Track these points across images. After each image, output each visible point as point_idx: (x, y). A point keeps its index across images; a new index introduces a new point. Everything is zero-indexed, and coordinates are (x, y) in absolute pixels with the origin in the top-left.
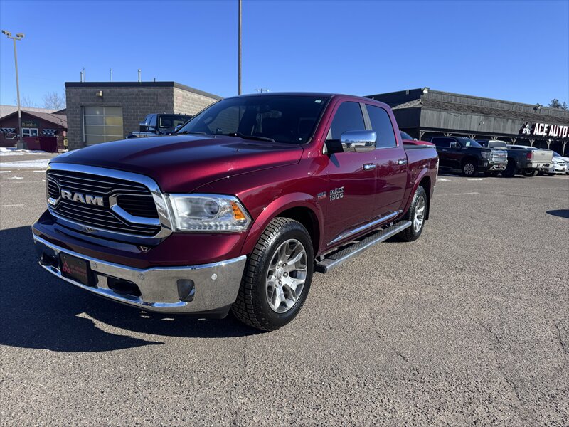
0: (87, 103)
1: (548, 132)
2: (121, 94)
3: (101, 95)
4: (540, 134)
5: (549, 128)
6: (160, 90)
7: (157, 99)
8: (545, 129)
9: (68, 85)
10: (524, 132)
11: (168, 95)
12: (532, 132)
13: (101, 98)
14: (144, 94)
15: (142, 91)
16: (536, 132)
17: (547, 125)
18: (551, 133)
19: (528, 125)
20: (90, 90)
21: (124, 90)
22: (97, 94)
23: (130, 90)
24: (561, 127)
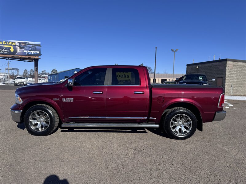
0: (193, 72)
2: (205, 67)
3: (198, 68)
6: (220, 63)
7: (219, 67)
9: (188, 65)
11: (224, 65)
13: (198, 69)
14: (214, 66)
15: (213, 65)
20: (194, 66)
21: (206, 65)
22: (196, 68)
23: (209, 64)
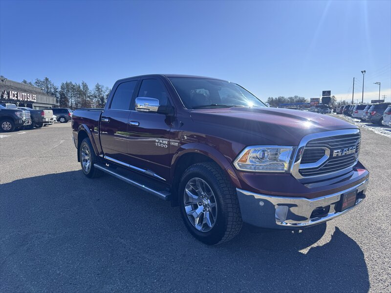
1: (17, 97)
4: (14, 98)
5: (17, 94)
8: (16, 95)
10: (4, 97)
12: (9, 97)
16: (11, 97)
17: (16, 93)
18: (19, 98)
19: (5, 92)
24: (23, 94)
